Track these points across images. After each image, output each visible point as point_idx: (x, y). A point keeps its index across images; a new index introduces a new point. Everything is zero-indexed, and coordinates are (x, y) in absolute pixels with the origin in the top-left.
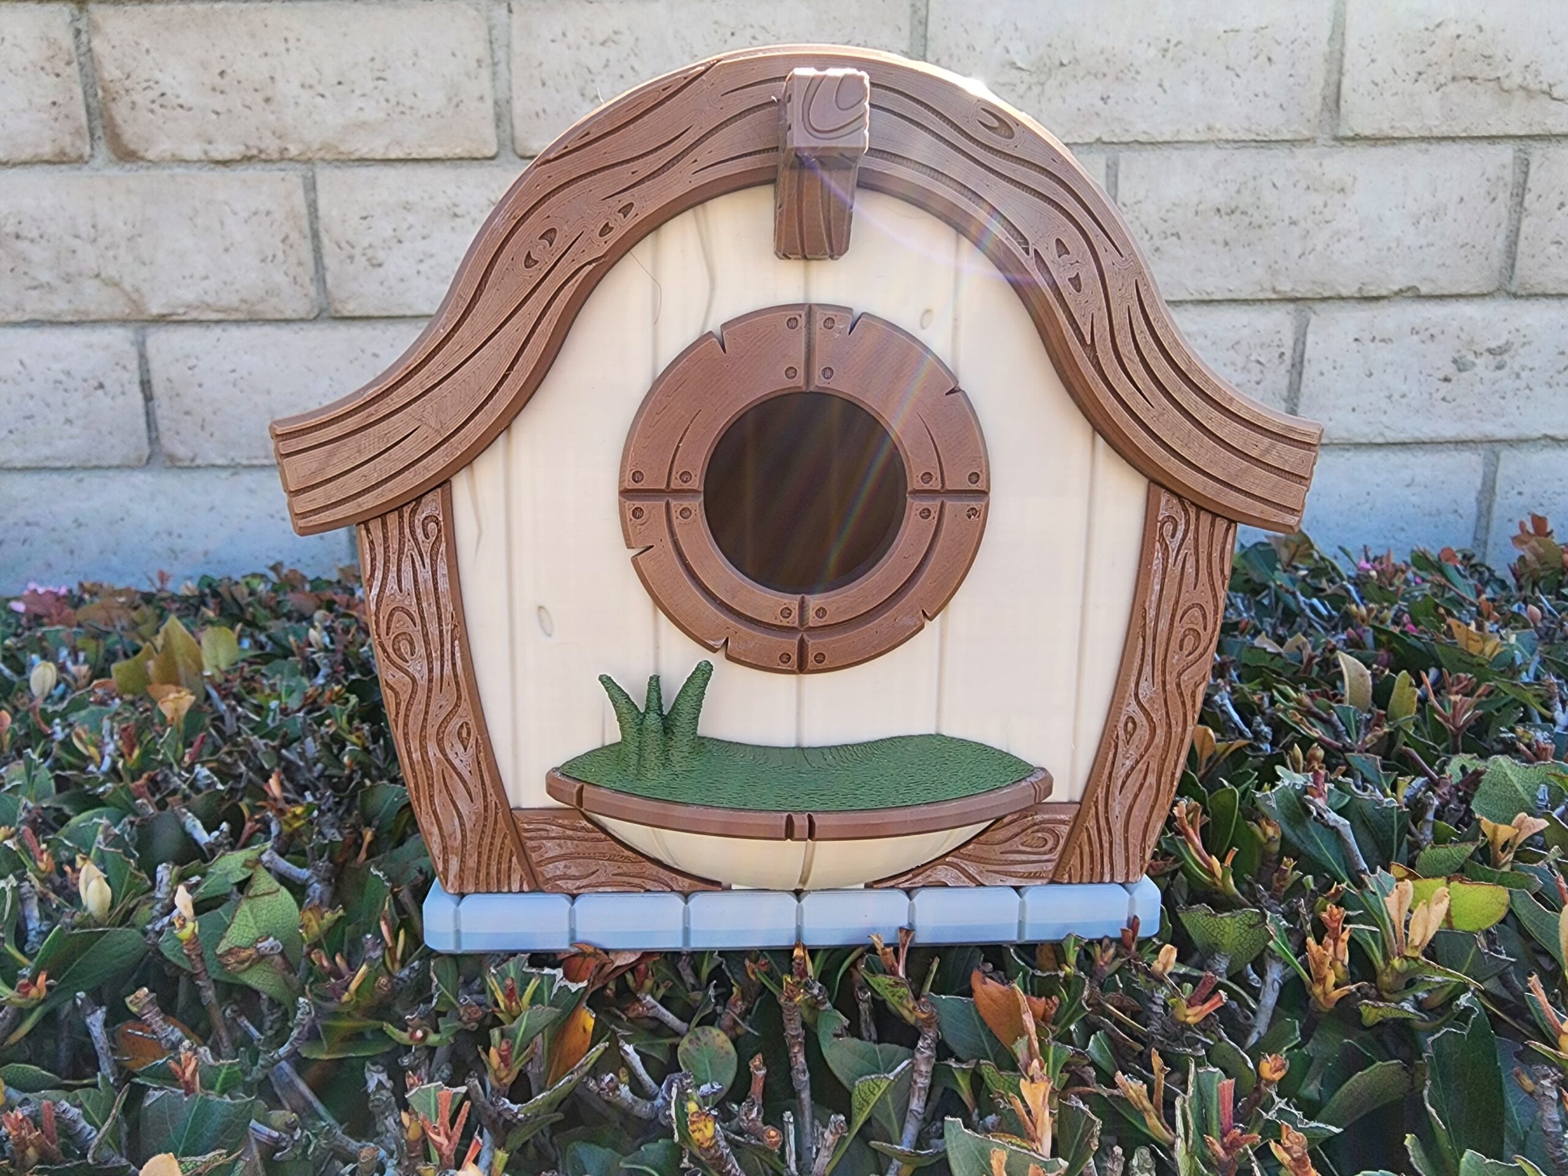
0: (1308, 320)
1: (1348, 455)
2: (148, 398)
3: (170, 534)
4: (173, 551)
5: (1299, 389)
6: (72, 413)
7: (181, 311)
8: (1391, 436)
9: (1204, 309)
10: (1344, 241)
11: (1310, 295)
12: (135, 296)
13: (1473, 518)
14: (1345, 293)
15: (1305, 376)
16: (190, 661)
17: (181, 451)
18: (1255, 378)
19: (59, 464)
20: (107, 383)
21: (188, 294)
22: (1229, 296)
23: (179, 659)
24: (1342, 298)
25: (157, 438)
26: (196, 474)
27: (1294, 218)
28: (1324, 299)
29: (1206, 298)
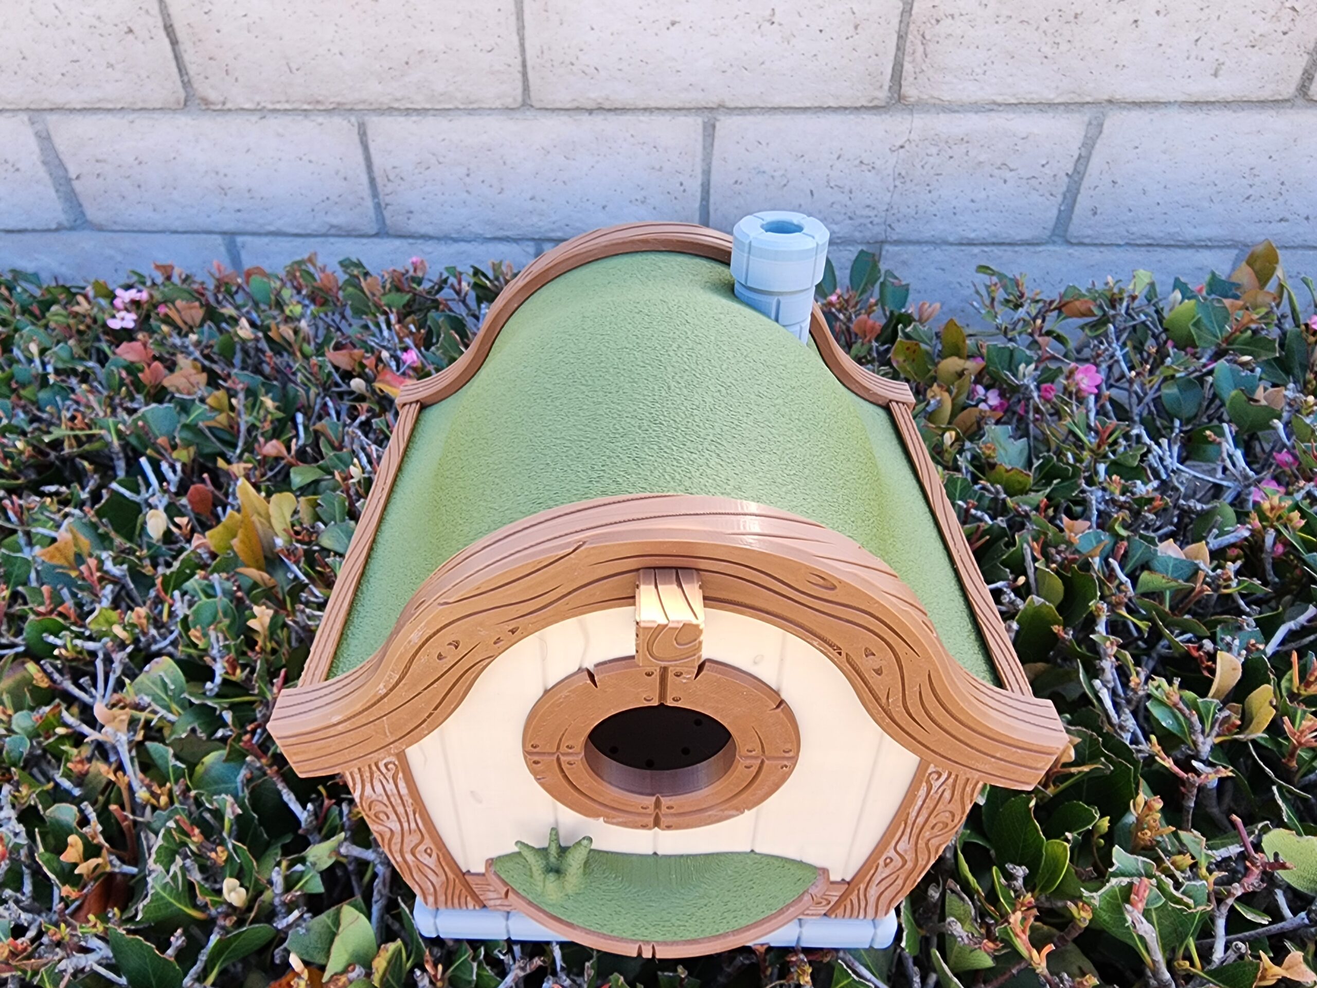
2: (174, 42)
4: (222, 188)
6: (111, 57)
17: (213, 96)
18: (1283, 26)
19: (110, 106)
20: (136, 28)
25: (189, 81)
26: (229, 116)
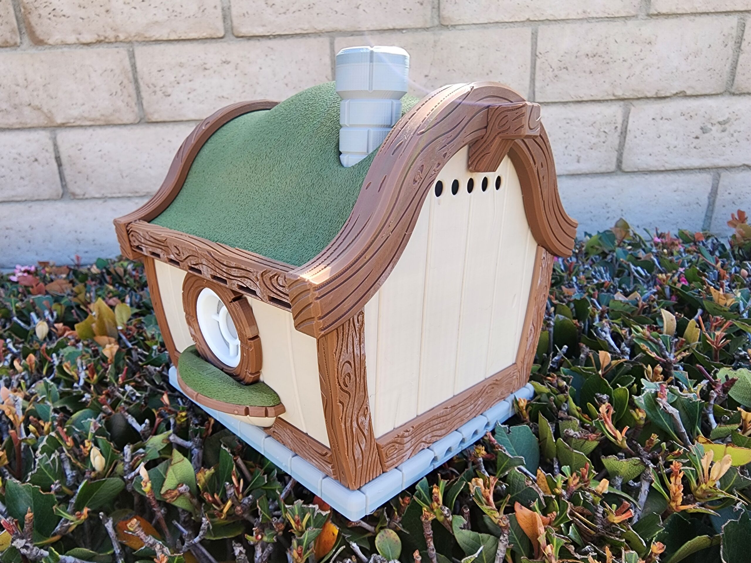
0: (630, 110)
1: (647, 177)
2: (60, 165)
3: (76, 232)
4: (78, 240)
5: (624, 145)
6: (23, 175)
7: (72, 121)
8: (668, 167)
9: (578, 106)
10: (650, 69)
11: (631, 97)
12: (49, 115)
13: (706, 206)
14: (649, 95)
15: (627, 138)
16: (111, 321)
17: (78, 191)
18: (602, 140)
19: (19, 199)
20: (39, 159)
21: (75, 112)
22: (592, 98)
23: (105, 320)
24: (647, 98)
25: (66, 185)
26: (86, 202)
27: (625, 58)
28: (639, 99)
29: (580, 99)
